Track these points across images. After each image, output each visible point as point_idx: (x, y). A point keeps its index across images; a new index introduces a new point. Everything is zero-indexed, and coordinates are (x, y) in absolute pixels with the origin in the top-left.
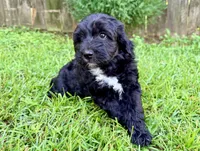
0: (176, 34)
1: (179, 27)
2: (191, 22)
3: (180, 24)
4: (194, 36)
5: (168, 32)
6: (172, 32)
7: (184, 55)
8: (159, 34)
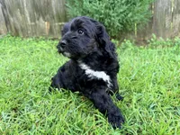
0: (161, 38)
1: (164, 32)
2: (174, 28)
3: (165, 29)
4: (177, 39)
5: (154, 36)
6: (158, 36)
7: (167, 55)
8: (147, 38)
